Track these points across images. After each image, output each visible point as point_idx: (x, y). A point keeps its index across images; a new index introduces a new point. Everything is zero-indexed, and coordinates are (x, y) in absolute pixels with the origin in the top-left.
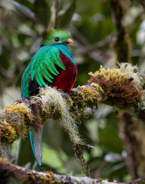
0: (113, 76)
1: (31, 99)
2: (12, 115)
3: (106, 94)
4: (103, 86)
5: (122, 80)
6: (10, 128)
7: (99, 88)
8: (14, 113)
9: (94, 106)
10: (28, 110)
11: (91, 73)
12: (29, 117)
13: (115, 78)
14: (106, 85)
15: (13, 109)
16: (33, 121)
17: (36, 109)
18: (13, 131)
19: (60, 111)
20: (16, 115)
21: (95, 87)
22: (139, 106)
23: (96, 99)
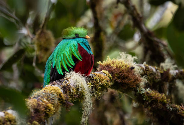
0: (118, 65)
1: (62, 81)
2: (50, 95)
3: (114, 79)
4: (112, 72)
5: (126, 69)
6: (50, 105)
7: (109, 75)
8: (51, 93)
9: (104, 90)
10: (61, 91)
11: (99, 63)
12: (63, 96)
13: (120, 67)
14: (114, 73)
15: (50, 89)
16: (65, 100)
17: (67, 90)
18: (52, 108)
19: (83, 93)
20: (53, 94)
21: (106, 74)
22: (138, 90)
23: (108, 83)
